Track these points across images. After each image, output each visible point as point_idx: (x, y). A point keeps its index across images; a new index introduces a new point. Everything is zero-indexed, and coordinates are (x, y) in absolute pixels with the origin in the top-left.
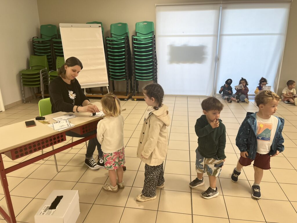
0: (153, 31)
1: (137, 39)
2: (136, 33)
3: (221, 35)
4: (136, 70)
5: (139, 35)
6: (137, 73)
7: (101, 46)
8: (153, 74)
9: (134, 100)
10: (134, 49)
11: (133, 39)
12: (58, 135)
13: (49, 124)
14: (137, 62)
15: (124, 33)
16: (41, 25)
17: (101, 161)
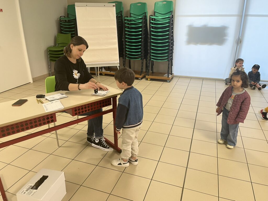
0: (172, 10)
1: (154, 19)
3: (246, 15)
4: (152, 50)
5: (158, 14)
6: (153, 53)
7: (114, 26)
8: (168, 55)
9: (148, 80)
10: (150, 28)
11: (151, 19)
12: (47, 116)
13: (43, 103)
14: (153, 42)
15: (143, 13)
16: (68, 5)
17: (97, 140)
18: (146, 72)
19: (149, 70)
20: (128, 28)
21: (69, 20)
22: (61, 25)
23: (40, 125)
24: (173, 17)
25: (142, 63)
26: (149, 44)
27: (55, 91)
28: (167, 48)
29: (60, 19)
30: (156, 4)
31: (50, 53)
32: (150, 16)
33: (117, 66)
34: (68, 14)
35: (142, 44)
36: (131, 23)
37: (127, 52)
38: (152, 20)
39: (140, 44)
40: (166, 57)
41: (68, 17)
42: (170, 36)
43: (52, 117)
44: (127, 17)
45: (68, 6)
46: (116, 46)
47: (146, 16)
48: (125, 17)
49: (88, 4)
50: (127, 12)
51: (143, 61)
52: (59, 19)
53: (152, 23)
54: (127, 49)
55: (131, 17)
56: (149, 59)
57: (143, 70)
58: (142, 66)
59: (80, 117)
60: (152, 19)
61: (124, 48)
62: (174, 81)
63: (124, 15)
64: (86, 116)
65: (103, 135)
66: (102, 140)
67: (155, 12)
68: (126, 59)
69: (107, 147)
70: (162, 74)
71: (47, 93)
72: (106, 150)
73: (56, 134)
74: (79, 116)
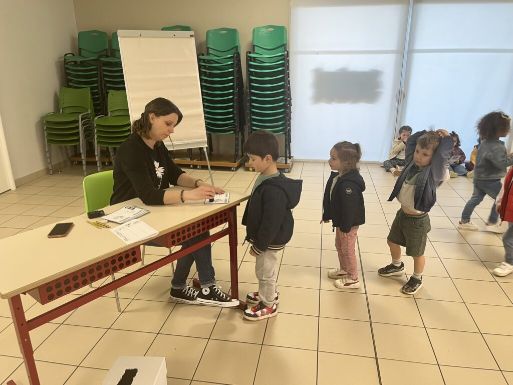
0: (285, 43)
1: (254, 58)
2: (254, 46)
3: (411, 51)
4: (253, 115)
5: (259, 50)
6: (256, 120)
9: (249, 171)
11: (249, 58)
13: (108, 227)
14: (255, 101)
15: (231, 47)
16: (80, 31)
21: (82, 62)
22: (68, 71)
24: (289, 56)
25: (237, 139)
26: (248, 104)
28: (281, 110)
30: (256, 32)
31: (47, 128)
34: (80, 49)
35: (235, 105)
36: (209, 66)
37: (206, 120)
39: (231, 104)
40: (281, 128)
41: (80, 54)
42: (285, 90)
43: (134, 254)
44: (203, 55)
45: (79, 34)
47: (238, 54)
49: (142, 32)
51: (237, 136)
52: (63, 59)
53: (252, 66)
55: (208, 54)
56: (250, 131)
58: (237, 145)
62: (297, 170)
65: (215, 279)
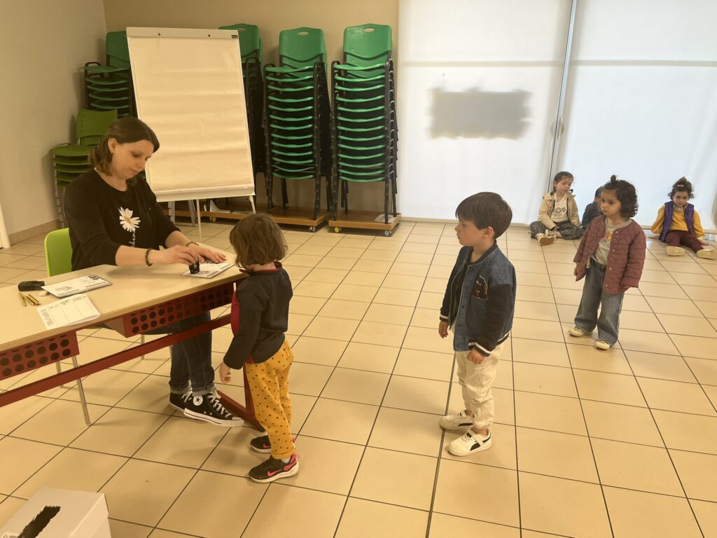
0: (389, 49)
1: (345, 71)
3: (574, 63)
5: (352, 59)
6: (344, 160)
7: (238, 90)
8: (384, 165)
9: (334, 232)
10: (335, 97)
11: (335, 71)
12: (52, 339)
13: (38, 305)
14: (344, 133)
15: (314, 55)
16: (109, 31)
17: (198, 400)
18: (329, 210)
19: (336, 204)
20: (277, 94)
21: (111, 74)
22: (89, 87)
23: (32, 366)
24: (394, 67)
25: (318, 187)
26: (333, 137)
27: (74, 269)
28: (380, 147)
29: (86, 71)
30: (348, 33)
31: (57, 165)
32: (333, 63)
33: (248, 197)
34: (108, 57)
35: (316, 137)
36: (283, 83)
37: (275, 159)
38: (340, 75)
39: (310, 136)
40: (380, 172)
41: (108, 64)
42: (387, 117)
43: (65, 343)
44: (274, 66)
45: (108, 34)
46: (245, 143)
47: (321, 65)
48: (266, 66)
49: (163, 30)
50: (273, 53)
51: (318, 183)
52: (83, 70)
53: (340, 83)
54: (274, 151)
55: (282, 65)
56: (336, 175)
57: (319, 204)
58: (318, 195)
59: (149, 338)
60: (340, 72)
61: (266, 147)
62: (403, 233)
63: (263, 59)
64: (166, 335)
65: (213, 385)
66: (211, 399)
67: (345, 54)
68: (272, 176)
69: (227, 416)
70: (372, 215)
71: (51, 275)
72: (224, 423)
73: (81, 390)
74: (146, 336)
